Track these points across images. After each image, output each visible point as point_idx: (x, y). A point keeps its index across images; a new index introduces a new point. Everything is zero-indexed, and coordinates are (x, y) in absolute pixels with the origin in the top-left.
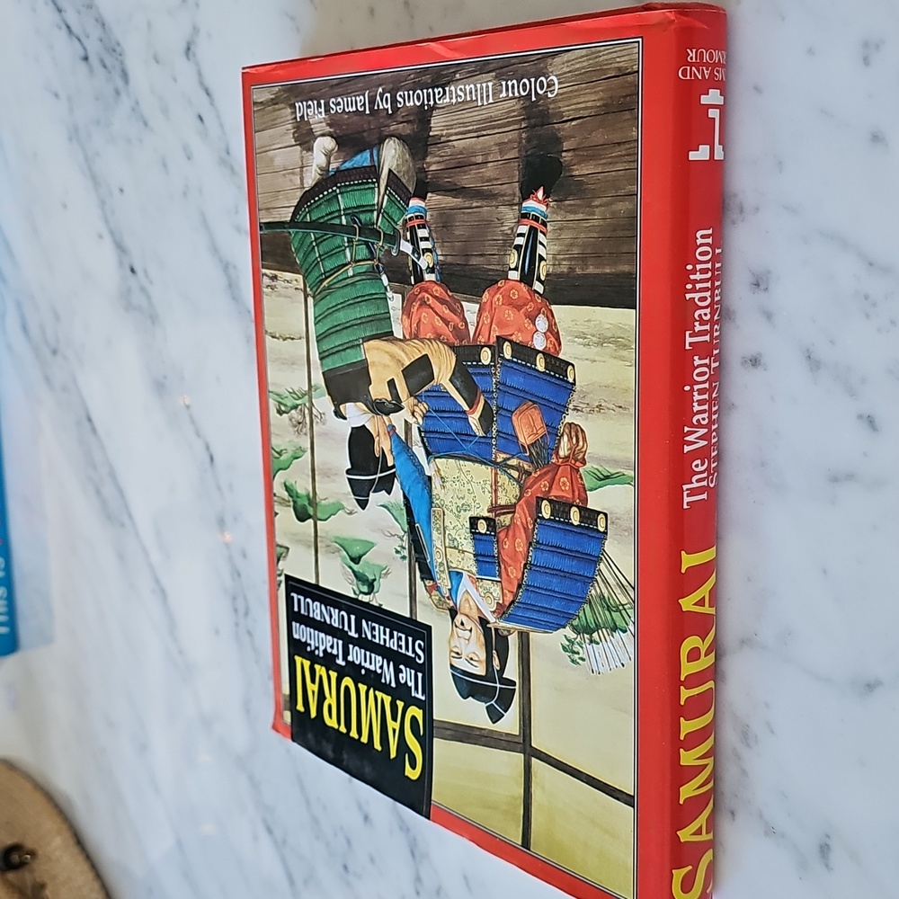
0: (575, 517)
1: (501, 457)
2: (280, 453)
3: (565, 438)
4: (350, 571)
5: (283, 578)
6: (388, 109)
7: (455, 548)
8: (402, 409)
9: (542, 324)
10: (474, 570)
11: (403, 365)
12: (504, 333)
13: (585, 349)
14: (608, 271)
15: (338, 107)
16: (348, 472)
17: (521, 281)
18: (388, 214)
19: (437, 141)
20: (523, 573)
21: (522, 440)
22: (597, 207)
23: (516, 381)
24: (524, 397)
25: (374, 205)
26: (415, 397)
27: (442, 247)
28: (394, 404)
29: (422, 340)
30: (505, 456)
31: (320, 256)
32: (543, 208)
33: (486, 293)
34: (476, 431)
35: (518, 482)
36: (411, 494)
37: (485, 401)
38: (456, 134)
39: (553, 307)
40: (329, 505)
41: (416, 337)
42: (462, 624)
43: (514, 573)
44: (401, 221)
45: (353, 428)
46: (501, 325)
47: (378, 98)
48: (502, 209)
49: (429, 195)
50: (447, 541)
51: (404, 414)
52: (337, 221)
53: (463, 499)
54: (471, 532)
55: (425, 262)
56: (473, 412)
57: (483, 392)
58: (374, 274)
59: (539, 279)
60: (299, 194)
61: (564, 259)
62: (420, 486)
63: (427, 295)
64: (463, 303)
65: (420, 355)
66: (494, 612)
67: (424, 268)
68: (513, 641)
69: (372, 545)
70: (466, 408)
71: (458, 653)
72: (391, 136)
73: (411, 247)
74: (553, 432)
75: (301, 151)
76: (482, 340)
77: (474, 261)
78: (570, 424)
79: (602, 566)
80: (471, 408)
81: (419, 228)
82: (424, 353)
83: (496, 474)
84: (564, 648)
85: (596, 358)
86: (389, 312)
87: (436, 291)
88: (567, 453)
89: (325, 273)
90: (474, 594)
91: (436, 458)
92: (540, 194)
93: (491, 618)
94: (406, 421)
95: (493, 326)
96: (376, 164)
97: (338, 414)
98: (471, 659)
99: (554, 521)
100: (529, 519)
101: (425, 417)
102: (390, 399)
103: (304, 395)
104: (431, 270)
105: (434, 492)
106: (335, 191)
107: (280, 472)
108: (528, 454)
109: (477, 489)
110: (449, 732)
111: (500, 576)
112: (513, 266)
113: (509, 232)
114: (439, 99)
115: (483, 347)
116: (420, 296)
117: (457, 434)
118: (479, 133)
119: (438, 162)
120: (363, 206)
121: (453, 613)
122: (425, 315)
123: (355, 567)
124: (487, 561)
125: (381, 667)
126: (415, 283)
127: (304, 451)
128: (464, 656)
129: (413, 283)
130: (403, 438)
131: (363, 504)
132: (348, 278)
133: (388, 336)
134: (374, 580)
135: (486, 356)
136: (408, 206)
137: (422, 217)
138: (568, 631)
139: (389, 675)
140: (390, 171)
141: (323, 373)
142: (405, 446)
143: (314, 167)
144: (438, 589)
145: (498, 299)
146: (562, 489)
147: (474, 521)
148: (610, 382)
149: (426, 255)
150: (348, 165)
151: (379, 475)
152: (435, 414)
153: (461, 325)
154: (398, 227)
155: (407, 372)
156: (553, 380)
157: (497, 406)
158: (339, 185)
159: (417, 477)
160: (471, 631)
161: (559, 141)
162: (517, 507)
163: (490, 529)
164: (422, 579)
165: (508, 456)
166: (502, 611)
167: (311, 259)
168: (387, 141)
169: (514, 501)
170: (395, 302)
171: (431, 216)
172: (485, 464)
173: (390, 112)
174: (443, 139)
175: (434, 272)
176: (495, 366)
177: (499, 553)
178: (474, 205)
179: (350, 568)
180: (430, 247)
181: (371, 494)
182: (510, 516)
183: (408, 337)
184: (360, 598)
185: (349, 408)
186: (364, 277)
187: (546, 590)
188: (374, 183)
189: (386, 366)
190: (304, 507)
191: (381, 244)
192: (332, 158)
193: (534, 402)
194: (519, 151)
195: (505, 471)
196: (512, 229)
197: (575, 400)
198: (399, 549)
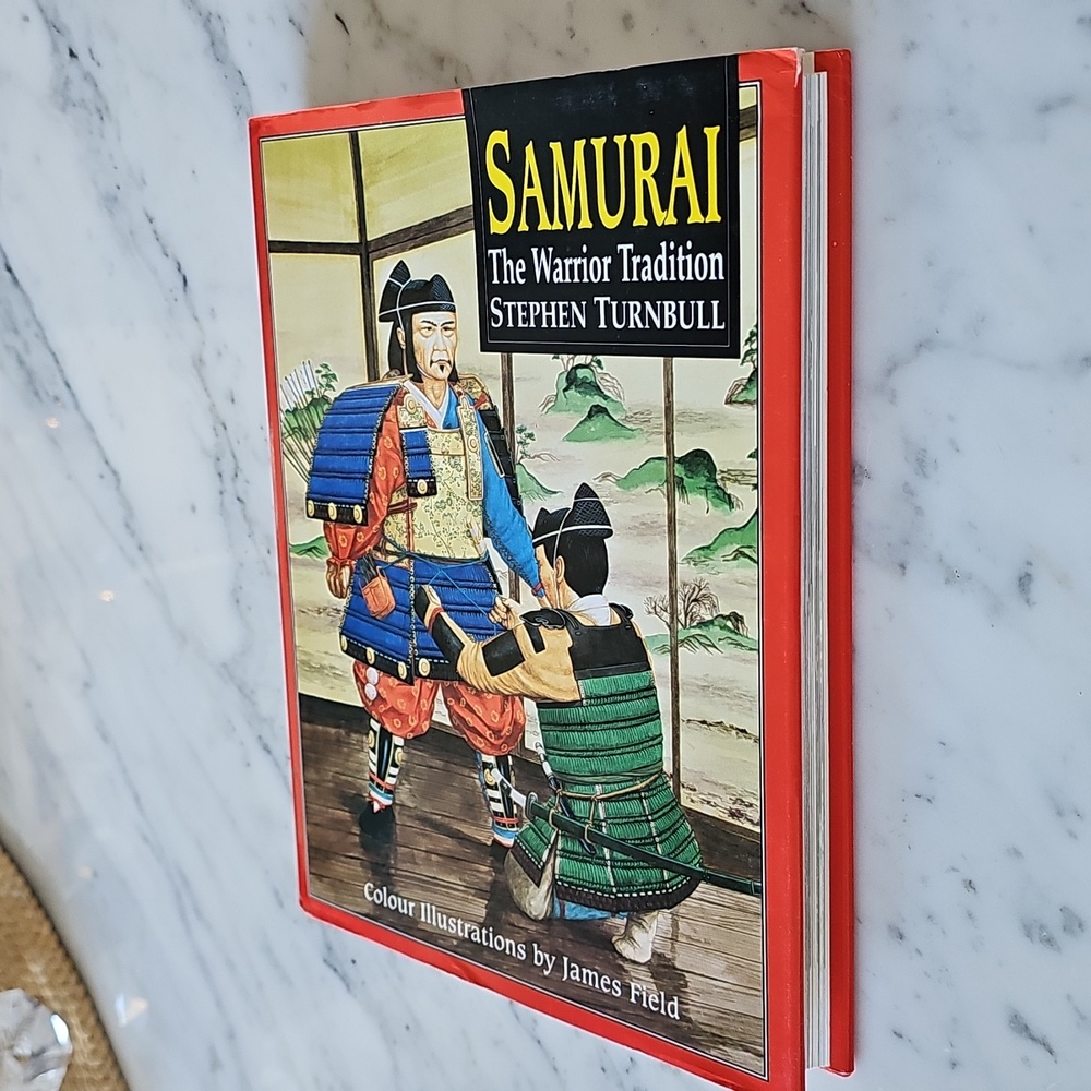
0: (332, 508)
1: (404, 563)
2: (739, 554)
3: (345, 585)
4: (606, 393)
5: (744, 349)
6: (538, 949)
7: (453, 456)
8: (523, 616)
9: (371, 692)
10: (430, 436)
11: (523, 667)
12: (407, 687)
13: (333, 664)
14: (320, 727)
15: (609, 982)
16: (610, 533)
17: (391, 734)
18: (542, 840)
19: (480, 893)
20: (377, 444)
21: (385, 582)
22: (330, 781)
23: (392, 639)
24: (384, 623)
25: (561, 856)
26: (505, 629)
27: (475, 786)
28: (536, 622)
29: (499, 692)
30: (400, 565)
31: (648, 821)
32: (373, 794)
33: (425, 730)
34: (432, 590)
35: (385, 538)
36: (511, 513)
37: (423, 620)
38: (458, 890)
39: (361, 705)
40: (643, 483)
41: (506, 697)
42: (442, 368)
43: (386, 442)
44: (524, 828)
45: (601, 593)
46: (410, 696)
47: (550, 967)
48: (412, 805)
49: (489, 843)
50: (463, 463)
51: (520, 609)
52: (618, 855)
53: (445, 515)
54: (435, 478)
55: (495, 776)
56: (435, 610)
57: (427, 631)
58: (562, 779)
59: (375, 732)
60: (681, 909)
61: (354, 745)
62: (498, 524)
63: (492, 740)
64: (449, 724)
65: (501, 676)
66: (406, 393)
67: (496, 770)
68: (384, 366)
69: (569, 438)
70: (444, 615)
71: (446, 329)
72: (535, 920)
73: (512, 795)
74: (356, 590)
75: (674, 959)
76: (429, 684)
77: (439, 764)
78: (342, 597)
79: (308, 467)
80: (439, 614)
81: (502, 813)
82: (496, 678)
83: (409, 545)
84: (334, 377)
85: (324, 655)
86: (542, 730)
87: (481, 743)
88: (343, 570)
89: (640, 798)
90: (430, 408)
91: (478, 559)
92: (376, 807)
93: (409, 385)
94: (519, 602)
95: (417, 696)
96: (556, 899)
97: (625, 613)
98: (429, 329)
99: (350, 504)
100: (373, 502)
101: (493, 606)
102: (542, 629)
103: (687, 640)
104: (486, 765)
105: (479, 519)
106: (618, 892)
107: (738, 526)
108: (378, 567)
109: (429, 527)
110: (454, 222)
111: (401, 435)
112: (399, 750)
113: (404, 782)
114: (475, 931)
115: (428, 677)
116: (501, 741)
117: (453, 586)
118: (434, 882)
119: (478, 871)
120: (576, 860)
121: (454, 378)
122: (495, 721)
123: (598, 400)
124: (416, 449)
125: (554, 267)
126: (506, 756)
127: (688, 559)
128: (439, 328)
129: (510, 757)
130: (522, 581)
131: (584, 490)
132: (602, 783)
133: (544, 704)
134: (565, 390)
135: (424, 666)
136: (515, 841)
137: (498, 823)
138: (332, 395)
139: (541, 261)
140: (538, 885)
141: (650, 669)
142: (518, 571)
143: (652, 932)
144: (475, 402)
145: (413, 721)
146: (345, 535)
147: (432, 491)
148: (313, 634)
149: (493, 784)
150: (599, 914)
151: (558, 532)
152: (480, 608)
153: (452, 702)
154: (529, 822)
155: (516, 658)
156: (358, 638)
157: (410, 614)
158: (613, 897)
159: (503, 534)
160: (432, 362)
161: (363, 845)
162: (385, 513)
163: (413, 485)
164: (495, 409)
165: (397, 565)
166: (397, 396)
167: (664, 823)
168: (540, 918)
169: (389, 519)
170: (534, 740)
171: (486, 821)
172: (421, 555)
173: (535, 945)
174: (473, 891)
175: (484, 763)
176: (415, 656)
177: (403, 461)
178: (439, 817)
179: (606, 398)
180: (488, 791)
181: (571, 507)
182: (393, 502)
183: (517, 699)
184: (590, 357)
185: (607, 618)
186: (577, 778)
187: (354, 432)
188: (560, 880)
189: (548, 668)
190: (691, 473)
191: (552, 811)
192: (623, 931)
193: (375, 618)
194: (396, 850)
195: (399, 549)
196: (401, 784)
197: (339, 619)
198: (528, 440)
